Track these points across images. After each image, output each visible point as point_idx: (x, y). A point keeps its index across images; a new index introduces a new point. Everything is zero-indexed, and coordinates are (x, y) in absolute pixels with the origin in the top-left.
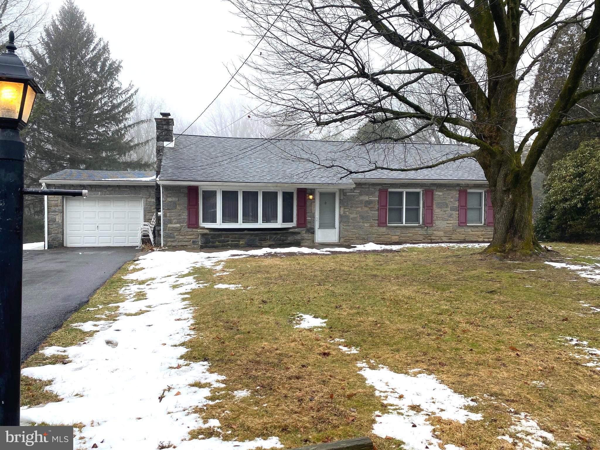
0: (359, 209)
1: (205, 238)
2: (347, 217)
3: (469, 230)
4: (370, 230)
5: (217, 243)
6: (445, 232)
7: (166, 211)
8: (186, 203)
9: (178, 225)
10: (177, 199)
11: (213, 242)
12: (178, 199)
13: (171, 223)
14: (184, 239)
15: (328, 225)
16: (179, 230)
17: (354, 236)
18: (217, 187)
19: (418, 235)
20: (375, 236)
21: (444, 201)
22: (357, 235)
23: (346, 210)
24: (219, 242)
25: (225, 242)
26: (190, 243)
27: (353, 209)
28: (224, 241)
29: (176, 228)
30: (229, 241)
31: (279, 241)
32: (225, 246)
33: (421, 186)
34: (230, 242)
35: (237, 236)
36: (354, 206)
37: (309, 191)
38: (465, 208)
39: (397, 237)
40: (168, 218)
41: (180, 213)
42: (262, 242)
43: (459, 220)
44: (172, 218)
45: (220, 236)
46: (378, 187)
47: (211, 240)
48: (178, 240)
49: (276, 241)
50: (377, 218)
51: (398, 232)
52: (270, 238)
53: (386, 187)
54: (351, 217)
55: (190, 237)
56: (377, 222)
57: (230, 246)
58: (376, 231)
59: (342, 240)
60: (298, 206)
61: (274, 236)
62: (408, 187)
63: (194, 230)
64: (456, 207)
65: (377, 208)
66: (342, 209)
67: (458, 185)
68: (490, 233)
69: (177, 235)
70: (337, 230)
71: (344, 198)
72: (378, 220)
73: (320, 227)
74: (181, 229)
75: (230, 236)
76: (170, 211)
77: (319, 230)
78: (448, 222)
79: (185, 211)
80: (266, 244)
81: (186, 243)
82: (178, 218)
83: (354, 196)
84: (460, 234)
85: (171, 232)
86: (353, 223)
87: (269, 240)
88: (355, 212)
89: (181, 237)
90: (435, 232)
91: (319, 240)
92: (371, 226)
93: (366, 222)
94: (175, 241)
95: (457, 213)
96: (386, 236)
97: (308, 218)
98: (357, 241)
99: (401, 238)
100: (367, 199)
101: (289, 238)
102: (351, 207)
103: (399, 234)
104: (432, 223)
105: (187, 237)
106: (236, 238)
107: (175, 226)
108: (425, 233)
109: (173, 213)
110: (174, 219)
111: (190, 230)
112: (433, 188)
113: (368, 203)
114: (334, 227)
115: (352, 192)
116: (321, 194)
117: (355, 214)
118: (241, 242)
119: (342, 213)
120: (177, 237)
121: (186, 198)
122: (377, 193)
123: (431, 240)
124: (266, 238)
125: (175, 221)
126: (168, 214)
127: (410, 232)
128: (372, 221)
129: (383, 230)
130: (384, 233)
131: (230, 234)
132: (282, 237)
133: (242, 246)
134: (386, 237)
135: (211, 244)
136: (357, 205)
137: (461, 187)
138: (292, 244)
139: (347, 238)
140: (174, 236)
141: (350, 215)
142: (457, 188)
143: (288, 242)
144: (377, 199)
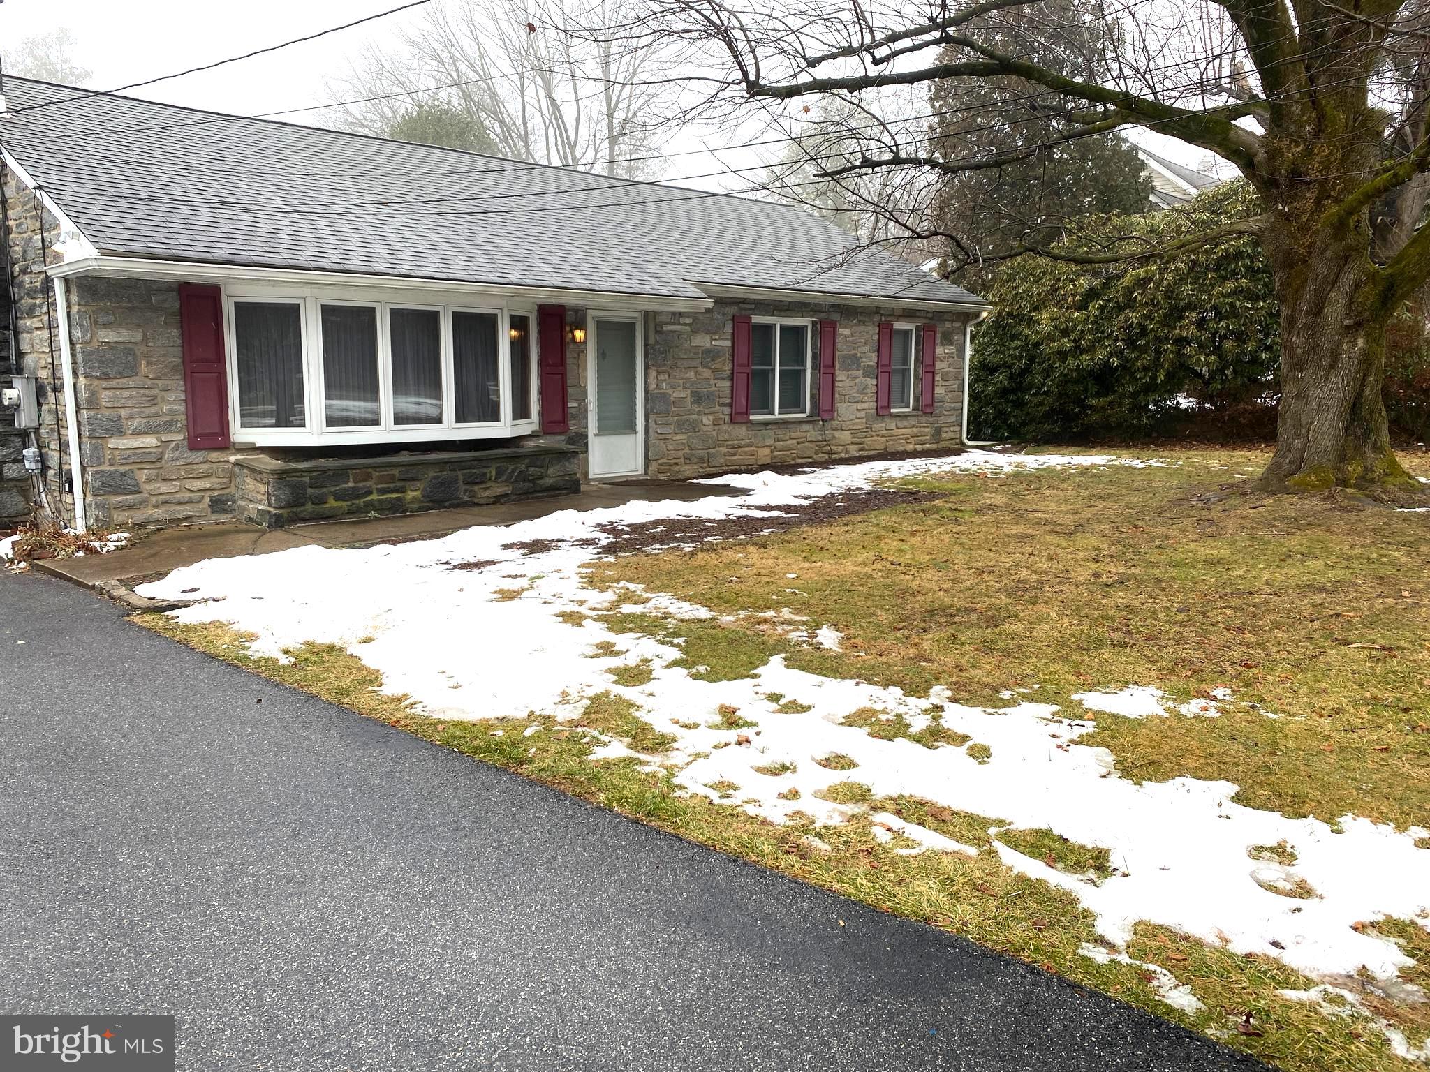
0: (691, 374)
1: (291, 486)
2: (664, 397)
3: (893, 426)
4: (714, 433)
5: (332, 503)
6: (854, 432)
7: (96, 382)
8: (177, 351)
9: (151, 441)
10: (138, 336)
11: (321, 500)
12: (145, 336)
13: (121, 434)
14: (179, 495)
15: (616, 422)
16: (152, 459)
17: (681, 453)
18: (306, 291)
19: (807, 444)
20: (723, 450)
21: (853, 352)
22: (687, 450)
23: (662, 377)
24: (337, 499)
25: (358, 497)
26: (201, 506)
27: (677, 373)
28: (354, 494)
29: (144, 452)
30: (371, 493)
31: (524, 481)
32: (359, 511)
33: (812, 310)
34: (374, 497)
35: (396, 472)
36: (679, 364)
37: (570, 317)
38: (888, 369)
39: (767, 451)
40: (107, 413)
41: (155, 392)
42: (476, 488)
43: (877, 401)
44: (123, 412)
45: (341, 474)
46: (732, 310)
47: (310, 491)
48: (154, 500)
49: (516, 481)
50: (728, 401)
51: (770, 437)
52: (499, 473)
53: (746, 309)
54: (672, 398)
55: (200, 484)
56: (727, 410)
57: (377, 510)
58: (726, 436)
59: (654, 467)
60: (542, 363)
61: (511, 467)
62: (789, 313)
63: (214, 456)
64: (872, 366)
65: (728, 372)
66: (653, 373)
67: (877, 311)
68: (927, 430)
69: (148, 481)
70: (640, 436)
71: (657, 342)
72: (731, 405)
73: (602, 431)
74: (162, 453)
75: (375, 474)
76: (113, 384)
77: (598, 439)
78: (860, 406)
79: (173, 384)
80: (487, 493)
81: (187, 510)
82: (147, 411)
83: (679, 334)
84: (878, 436)
85: (123, 469)
86: (679, 415)
87: (495, 481)
88: (681, 381)
89: (165, 488)
90: (837, 434)
91: (596, 471)
92: (716, 423)
93: (706, 411)
94: (145, 502)
95: (874, 382)
96: (746, 449)
97: (570, 404)
98: (687, 467)
99: (776, 453)
100: (708, 345)
101: (551, 471)
102: (674, 367)
103: (770, 442)
104: (832, 410)
105: (191, 485)
106: (392, 479)
107: (136, 443)
108: (820, 438)
109: (126, 393)
110: (131, 417)
111: (198, 456)
112: (836, 317)
113: (710, 355)
114: (632, 428)
115: (673, 324)
116: (602, 326)
117: (681, 388)
118: (411, 495)
119: (653, 386)
120: (147, 487)
121: (176, 332)
122: (729, 329)
123: (830, 453)
124: (485, 474)
125: (136, 423)
126: (105, 398)
127: (793, 435)
128: (717, 407)
129: (741, 431)
130: (743, 443)
131: (374, 467)
132: (532, 469)
133: (415, 506)
134: (746, 453)
135: (309, 507)
136: (685, 362)
137: (882, 315)
138: (558, 489)
139: (665, 460)
140: (137, 485)
141: (670, 391)
142: (876, 319)
143: (548, 482)
144: (729, 344)
